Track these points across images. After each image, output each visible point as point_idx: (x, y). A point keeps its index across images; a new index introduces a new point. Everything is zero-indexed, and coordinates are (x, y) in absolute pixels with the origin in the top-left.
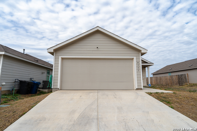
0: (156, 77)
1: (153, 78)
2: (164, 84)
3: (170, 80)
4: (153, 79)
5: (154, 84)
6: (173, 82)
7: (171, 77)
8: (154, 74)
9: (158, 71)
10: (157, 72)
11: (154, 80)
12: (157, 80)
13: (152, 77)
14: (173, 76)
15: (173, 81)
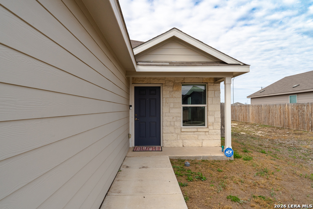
0: (258, 106)
1: (251, 108)
2: (277, 123)
3: (293, 114)
4: (251, 111)
5: (251, 122)
6: (304, 123)
7: (299, 107)
8: (253, 98)
9: (263, 90)
10: (260, 92)
11: (252, 113)
12: (259, 113)
13: (249, 105)
14: (303, 105)
15: (303, 118)
